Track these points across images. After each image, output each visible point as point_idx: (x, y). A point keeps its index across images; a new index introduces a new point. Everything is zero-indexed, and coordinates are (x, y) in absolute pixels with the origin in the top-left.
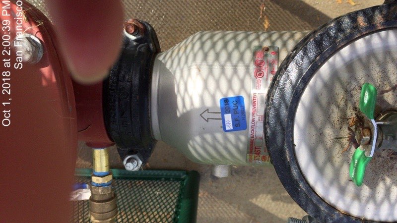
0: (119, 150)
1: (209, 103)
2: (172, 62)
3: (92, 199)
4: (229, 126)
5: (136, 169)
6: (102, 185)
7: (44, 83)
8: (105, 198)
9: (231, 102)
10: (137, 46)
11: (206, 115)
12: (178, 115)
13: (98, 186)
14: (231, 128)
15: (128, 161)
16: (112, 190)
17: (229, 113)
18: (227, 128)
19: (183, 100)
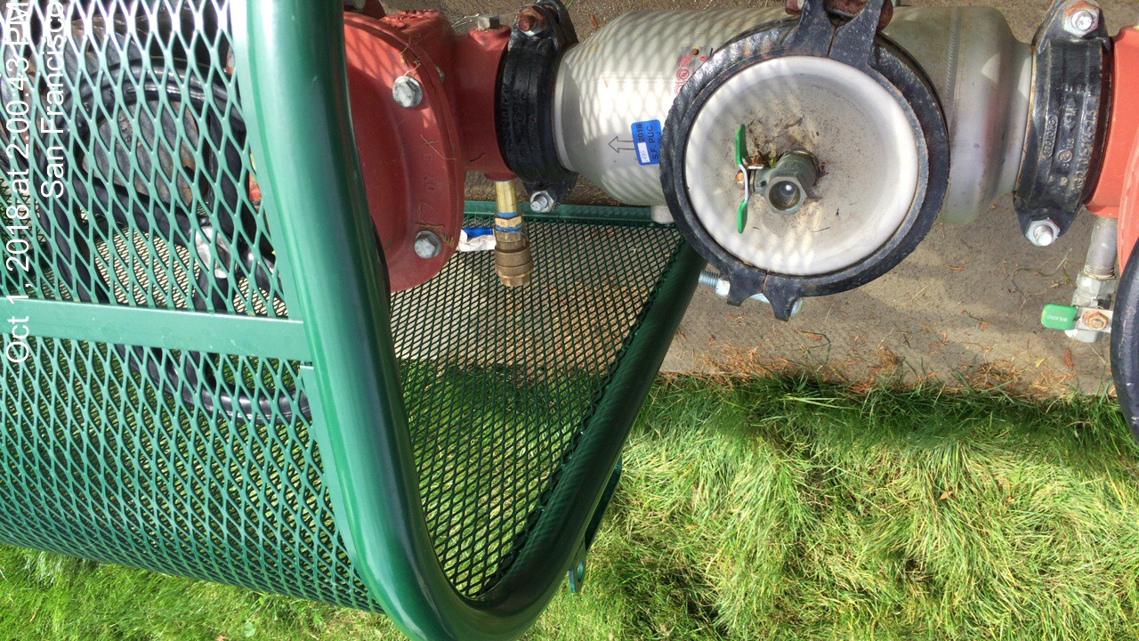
0: (525, 184)
1: (618, 129)
2: (579, 70)
3: (497, 248)
4: (646, 158)
5: (546, 210)
6: (508, 230)
7: (426, 125)
8: (513, 247)
9: (644, 127)
10: (537, 42)
11: (616, 144)
12: (585, 142)
13: (504, 231)
14: (648, 160)
15: (537, 198)
16: (523, 237)
17: (643, 141)
18: (643, 161)
19: (589, 123)
